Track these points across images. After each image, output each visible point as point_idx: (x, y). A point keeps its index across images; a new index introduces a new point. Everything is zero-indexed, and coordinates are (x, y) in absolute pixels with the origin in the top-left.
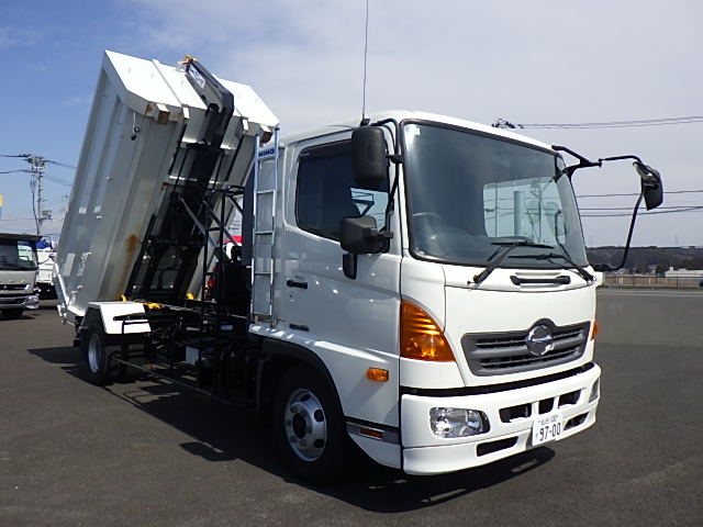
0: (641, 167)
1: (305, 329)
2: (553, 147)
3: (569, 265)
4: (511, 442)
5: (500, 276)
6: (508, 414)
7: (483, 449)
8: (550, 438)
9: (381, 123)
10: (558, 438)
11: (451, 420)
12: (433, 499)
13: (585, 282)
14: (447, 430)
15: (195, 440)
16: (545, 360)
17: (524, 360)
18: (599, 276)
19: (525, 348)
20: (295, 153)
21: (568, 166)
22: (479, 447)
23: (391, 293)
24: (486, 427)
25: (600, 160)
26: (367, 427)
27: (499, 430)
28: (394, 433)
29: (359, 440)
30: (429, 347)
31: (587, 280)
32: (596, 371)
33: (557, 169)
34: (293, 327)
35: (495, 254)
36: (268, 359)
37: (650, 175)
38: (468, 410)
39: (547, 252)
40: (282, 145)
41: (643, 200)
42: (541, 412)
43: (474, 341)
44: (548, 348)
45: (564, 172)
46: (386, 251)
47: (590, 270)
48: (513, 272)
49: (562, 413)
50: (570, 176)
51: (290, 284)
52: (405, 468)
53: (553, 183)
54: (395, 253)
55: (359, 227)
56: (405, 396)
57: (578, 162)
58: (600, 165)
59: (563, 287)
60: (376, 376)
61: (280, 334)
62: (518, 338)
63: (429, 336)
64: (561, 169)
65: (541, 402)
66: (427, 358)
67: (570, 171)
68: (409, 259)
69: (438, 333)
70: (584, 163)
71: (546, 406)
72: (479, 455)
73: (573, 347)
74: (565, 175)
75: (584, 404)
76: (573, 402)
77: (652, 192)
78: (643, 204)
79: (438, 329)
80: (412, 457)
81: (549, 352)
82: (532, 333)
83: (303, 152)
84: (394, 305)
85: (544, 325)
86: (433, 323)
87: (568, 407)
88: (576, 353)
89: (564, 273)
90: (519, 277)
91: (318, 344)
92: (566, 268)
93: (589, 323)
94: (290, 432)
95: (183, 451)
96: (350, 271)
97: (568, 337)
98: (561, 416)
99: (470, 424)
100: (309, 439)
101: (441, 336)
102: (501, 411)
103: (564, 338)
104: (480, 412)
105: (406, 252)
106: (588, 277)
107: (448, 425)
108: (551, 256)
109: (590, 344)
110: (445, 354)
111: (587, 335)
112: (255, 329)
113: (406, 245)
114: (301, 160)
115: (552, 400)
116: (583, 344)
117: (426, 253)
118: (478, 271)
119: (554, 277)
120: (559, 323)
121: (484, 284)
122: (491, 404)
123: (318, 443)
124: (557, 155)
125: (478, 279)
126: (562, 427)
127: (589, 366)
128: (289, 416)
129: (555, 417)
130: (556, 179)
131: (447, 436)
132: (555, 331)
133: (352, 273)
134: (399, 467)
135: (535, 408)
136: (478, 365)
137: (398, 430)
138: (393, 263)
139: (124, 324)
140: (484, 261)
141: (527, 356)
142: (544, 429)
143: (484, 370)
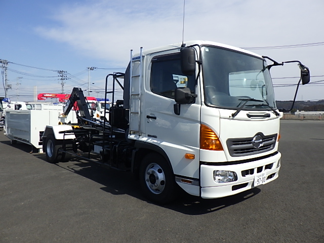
0: (302, 66)
1: (155, 137)
2: (263, 57)
3: (270, 109)
4: (245, 185)
5: (243, 114)
6: (245, 173)
7: (234, 188)
8: (261, 183)
9: (192, 46)
10: (264, 183)
11: (221, 176)
12: (212, 209)
13: (276, 116)
14: (219, 180)
16: (259, 150)
18: (281, 113)
19: (251, 145)
20: (150, 58)
21: (268, 65)
22: (233, 187)
23: (195, 121)
24: (236, 178)
25: (283, 63)
26: (185, 179)
27: (241, 180)
28: (197, 181)
29: (181, 185)
30: (212, 144)
31: (276, 115)
32: (279, 155)
33: (264, 66)
34: (149, 136)
35: (240, 104)
36: (137, 150)
37: (305, 69)
38: (228, 171)
39: (261, 103)
40: (143, 55)
41: (301, 81)
42: (258, 172)
43: (232, 142)
44: (261, 145)
45: (266, 67)
46: (194, 103)
47: (277, 111)
48: (247, 112)
49: (266, 173)
50: (269, 69)
51: (148, 117)
52: (202, 196)
53: (262, 73)
54: (198, 104)
55: (183, 93)
56: (202, 166)
57: (273, 63)
58: (282, 65)
59: (268, 118)
60: (189, 157)
62: (249, 140)
63: (212, 140)
65: (258, 168)
66: (211, 149)
67: (269, 67)
68: (204, 106)
69: (216, 138)
70: (276, 64)
71: (260, 170)
72: (233, 190)
73: (270, 145)
74: (267, 69)
75: (275, 169)
76: (270, 168)
77: (305, 77)
79: (216, 137)
80: (204, 191)
81: (261, 147)
82: (254, 139)
83: (154, 58)
84: (197, 126)
85: (260, 135)
86: (215, 134)
87: (268, 170)
88: (272, 147)
89: (267, 112)
90: (250, 114)
92: (268, 110)
93: (277, 134)
96: (177, 111)
97: (268, 140)
98: (266, 174)
99: (230, 177)
100: (158, 182)
101: (218, 139)
102: (242, 172)
103: (267, 141)
104: (234, 172)
105: (203, 103)
107: (221, 178)
108: (263, 105)
109: (277, 143)
110: (219, 148)
111: (276, 139)
113: (203, 100)
114: (153, 62)
115: (262, 167)
116: (274, 144)
117: (211, 104)
118: (234, 112)
119: (263, 114)
120: (265, 135)
121: (236, 117)
122: (238, 169)
124: (264, 60)
125: (234, 115)
126: (266, 178)
127: (276, 153)
129: (263, 174)
130: (263, 71)
131: (219, 182)
132: (264, 137)
133: (178, 113)
134: (199, 195)
135: (256, 171)
136: (233, 152)
137: (199, 180)
138: (197, 108)
139: (65, 135)
140: (235, 107)
141: (252, 149)
142: (259, 180)
143: (235, 154)
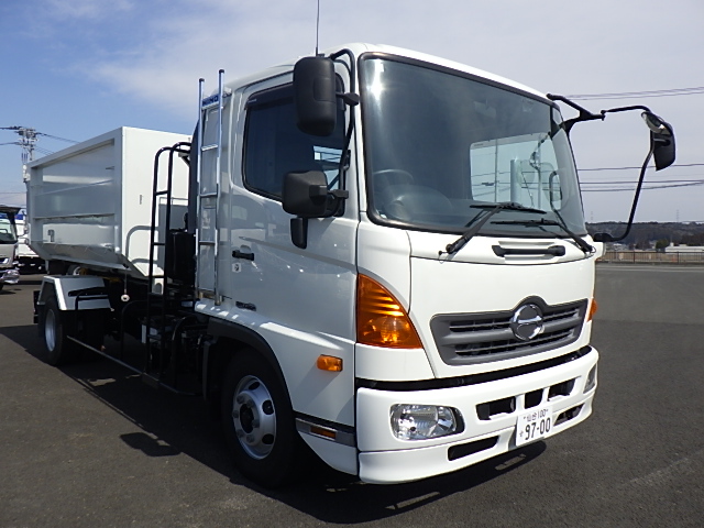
0: (652, 119)
1: (252, 308)
2: (549, 96)
3: (566, 234)
4: (490, 442)
5: (480, 246)
6: (487, 410)
7: (455, 452)
8: (537, 436)
10: (546, 435)
11: (418, 418)
13: (582, 253)
14: (413, 429)
15: (140, 430)
16: (533, 345)
17: (508, 345)
18: (599, 247)
19: (509, 331)
20: (242, 100)
21: (565, 120)
22: (451, 450)
23: (346, 266)
24: (460, 427)
25: (603, 112)
26: (319, 425)
27: (475, 429)
28: (348, 433)
29: (310, 439)
30: (391, 330)
31: (584, 251)
32: (593, 357)
33: (553, 122)
34: (239, 305)
35: (474, 220)
36: (214, 342)
37: (662, 127)
38: (438, 407)
39: (538, 218)
41: (652, 159)
42: (526, 407)
43: (446, 324)
44: (537, 331)
45: (561, 126)
46: (341, 215)
47: (588, 240)
48: (496, 241)
49: (552, 406)
50: (567, 132)
51: (236, 254)
52: (361, 475)
53: (548, 141)
54: (351, 217)
55: (304, 185)
56: (361, 390)
57: (577, 114)
58: (602, 117)
59: (556, 259)
60: (328, 365)
61: (224, 314)
62: (502, 319)
63: (392, 317)
64: (558, 122)
65: (527, 395)
66: (388, 345)
67: (568, 125)
68: (367, 224)
69: (401, 314)
70: (585, 116)
71: (533, 399)
72: (451, 459)
73: (567, 330)
74: (562, 131)
75: (578, 395)
76: (566, 393)
77: (663, 148)
78: (652, 162)
79: (402, 310)
80: (369, 463)
81: (538, 336)
82: (517, 314)
83: (251, 98)
84: (350, 279)
85: (533, 304)
86: (395, 302)
87: (560, 399)
88: (571, 336)
89: (558, 242)
90: (502, 246)
91: (264, 326)
92: (561, 237)
93: (586, 301)
94: (238, 424)
95: (124, 443)
96: (300, 238)
97: (561, 318)
98: (550, 410)
99: (440, 422)
100: (257, 434)
101: (406, 318)
102: (478, 406)
103: (555, 319)
104: (453, 409)
105: (364, 215)
106: (586, 248)
107: (413, 424)
108: (542, 222)
109: (587, 325)
110: (410, 339)
111: (583, 315)
112: (200, 307)
113: (364, 207)
115: (541, 391)
116: (578, 326)
117: (389, 217)
118: (453, 239)
119: (546, 247)
120: (550, 302)
121: (460, 254)
122: (466, 399)
123: (267, 439)
124: (553, 106)
125: (452, 249)
126: (552, 424)
127: (585, 350)
128: (237, 407)
129: (543, 412)
130: (552, 135)
131: (411, 438)
132: (546, 311)
133: (302, 242)
134: (355, 474)
135: (521, 401)
136: (450, 352)
137: (353, 430)
138: (347, 228)
139: (77, 300)
140: (461, 228)
141: (512, 341)
142: (525, 426)
143: (458, 358)
